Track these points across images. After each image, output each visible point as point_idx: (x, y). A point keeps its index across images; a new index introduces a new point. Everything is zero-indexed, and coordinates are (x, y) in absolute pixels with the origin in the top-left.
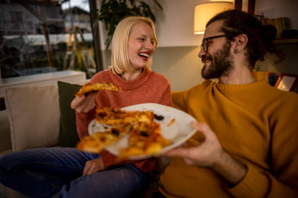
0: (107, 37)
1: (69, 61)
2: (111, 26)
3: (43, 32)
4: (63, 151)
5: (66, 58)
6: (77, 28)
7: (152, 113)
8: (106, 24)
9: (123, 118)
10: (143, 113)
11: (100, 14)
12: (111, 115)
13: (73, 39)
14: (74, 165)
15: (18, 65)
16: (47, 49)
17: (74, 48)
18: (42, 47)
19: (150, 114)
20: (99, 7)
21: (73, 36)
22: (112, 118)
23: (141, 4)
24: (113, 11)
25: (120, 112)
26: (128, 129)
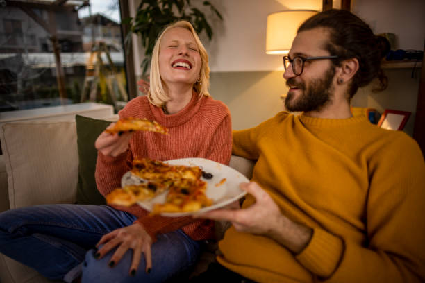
0: (144, 57)
1: (89, 91)
2: (150, 41)
3: (51, 49)
4: (85, 210)
5: (86, 85)
6: (102, 44)
7: (200, 170)
8: (143, 38)
9: (164, 173)
10: (189, 169)
11: (134, 23)
12: (150, 168)
13: (95, 59)
14: (100, 229)
15: (14, 95)
16: (56, 74)
17: (97, 72)
18: (49, 70)
19: (197, 171)
20: (133, 14)
21: (95, 55)
22: (151, 171)
23: (192, 12)
24: (153, 20)
25: (161, 165)
26: (168, 185)
